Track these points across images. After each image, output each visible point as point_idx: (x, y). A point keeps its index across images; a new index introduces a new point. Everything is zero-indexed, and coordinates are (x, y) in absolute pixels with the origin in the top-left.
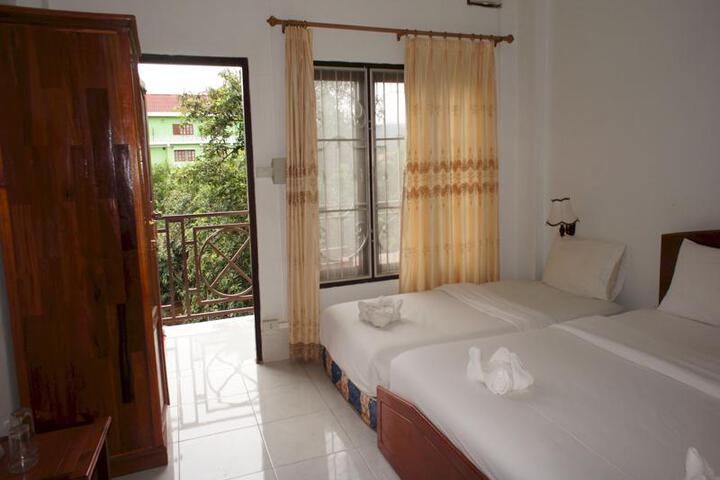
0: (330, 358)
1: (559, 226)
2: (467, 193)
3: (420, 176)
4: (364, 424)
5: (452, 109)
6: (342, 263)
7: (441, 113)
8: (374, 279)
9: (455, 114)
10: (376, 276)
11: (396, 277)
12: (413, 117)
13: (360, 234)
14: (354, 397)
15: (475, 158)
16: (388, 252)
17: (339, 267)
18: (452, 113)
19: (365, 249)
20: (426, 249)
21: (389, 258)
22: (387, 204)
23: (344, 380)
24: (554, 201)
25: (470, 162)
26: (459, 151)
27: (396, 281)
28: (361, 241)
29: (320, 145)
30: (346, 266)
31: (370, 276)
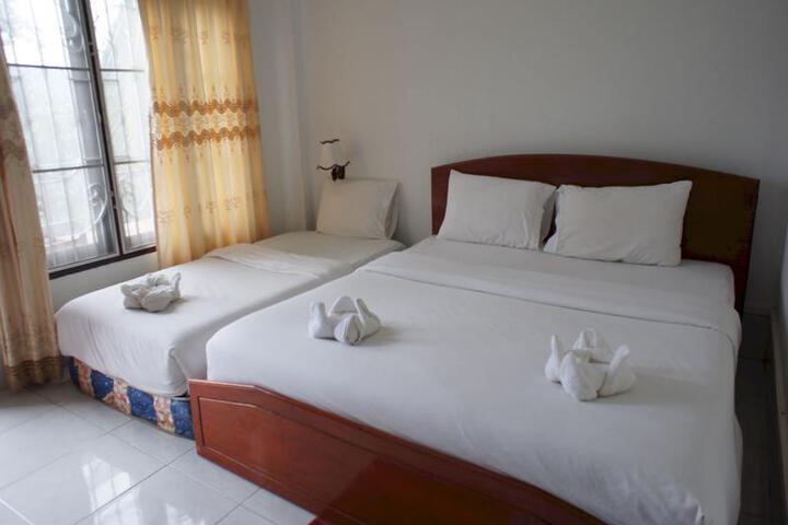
0: (85, 368)
1: (331, 171)
2: (228, 140)
3: (171, 120)
4: (167, 435)
5: (200, 35)
6: (74, 241)
7: (187, 40)
8: (123, 257)
9: (204, 43)
10: (125, 252)
11: (153, 249)
12: (153, 42)
13: (95, 200)
14: (141, 407)
15: (233, 97)
16: (137, 220)
17: (70, 247)
18: (201, 41)
19: (105, 218)
20: (188, 210)
21: (138, 227)
22: (128, 157)
23: (120, 390)
24: (324, 143)
25: (227, 102)
26: (213, 89)
27: (154, 254)
28: (97, 209)
29: (13, 72)
30: (79, 245)
31: (118, 254)
